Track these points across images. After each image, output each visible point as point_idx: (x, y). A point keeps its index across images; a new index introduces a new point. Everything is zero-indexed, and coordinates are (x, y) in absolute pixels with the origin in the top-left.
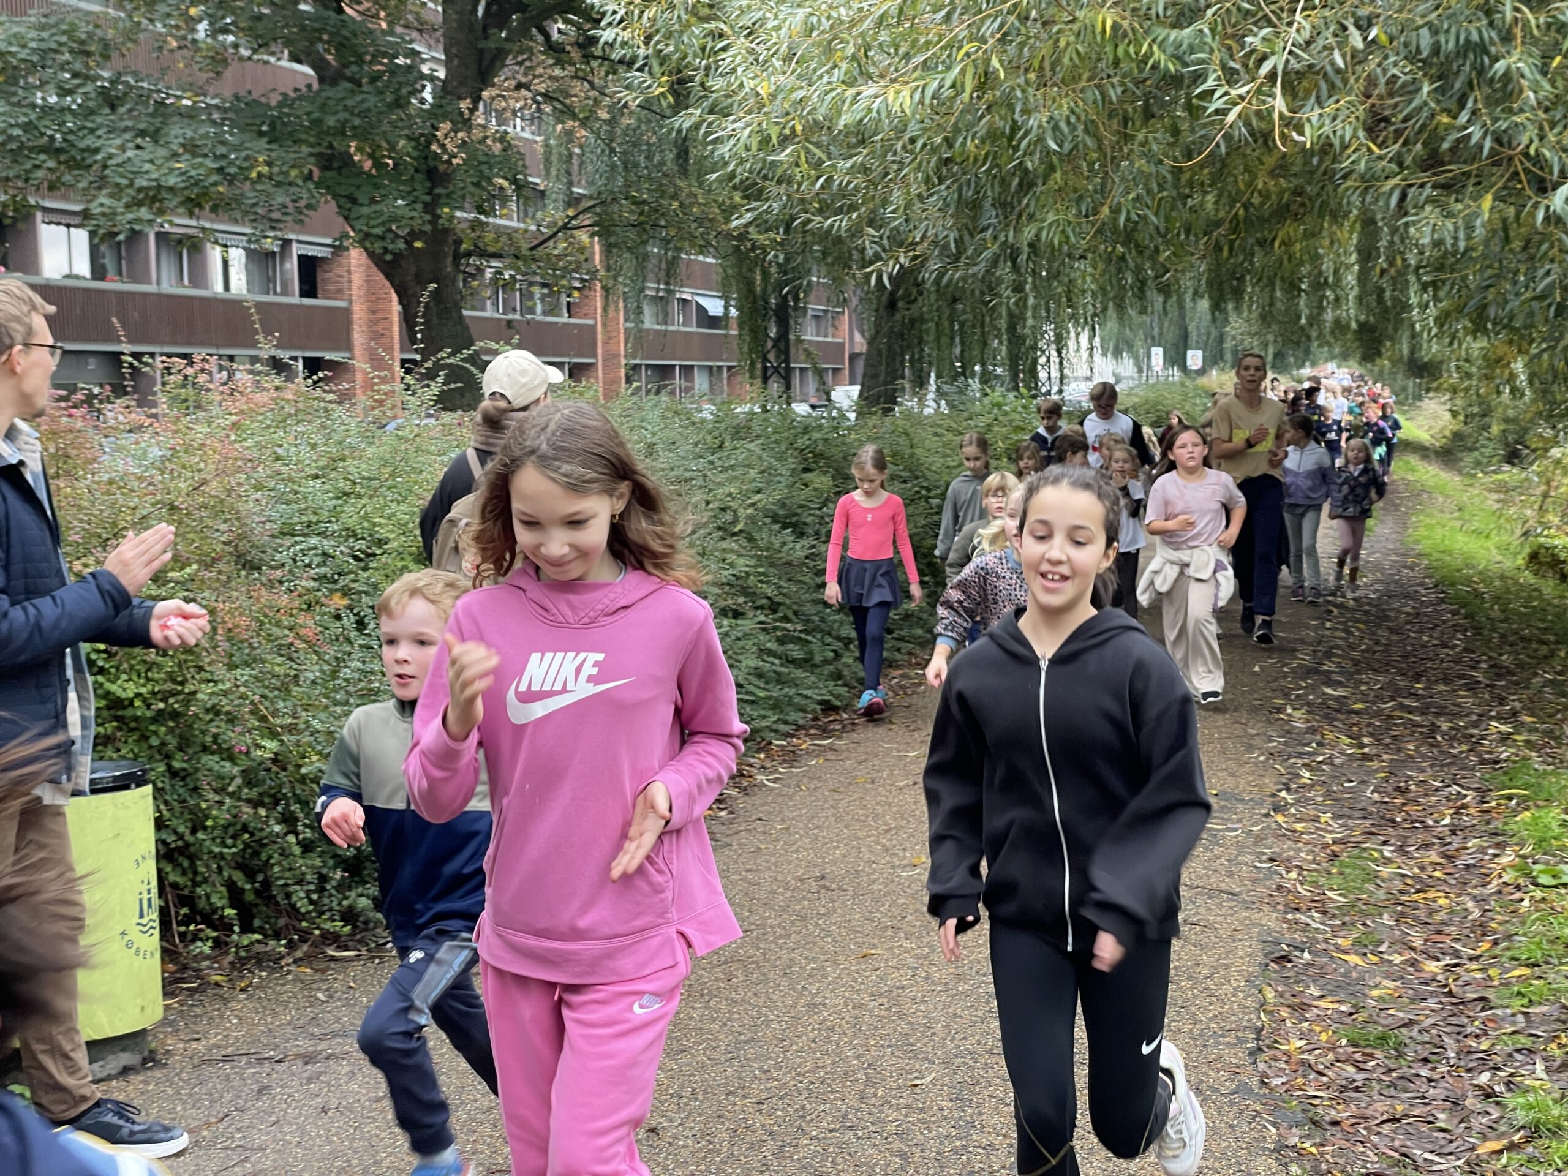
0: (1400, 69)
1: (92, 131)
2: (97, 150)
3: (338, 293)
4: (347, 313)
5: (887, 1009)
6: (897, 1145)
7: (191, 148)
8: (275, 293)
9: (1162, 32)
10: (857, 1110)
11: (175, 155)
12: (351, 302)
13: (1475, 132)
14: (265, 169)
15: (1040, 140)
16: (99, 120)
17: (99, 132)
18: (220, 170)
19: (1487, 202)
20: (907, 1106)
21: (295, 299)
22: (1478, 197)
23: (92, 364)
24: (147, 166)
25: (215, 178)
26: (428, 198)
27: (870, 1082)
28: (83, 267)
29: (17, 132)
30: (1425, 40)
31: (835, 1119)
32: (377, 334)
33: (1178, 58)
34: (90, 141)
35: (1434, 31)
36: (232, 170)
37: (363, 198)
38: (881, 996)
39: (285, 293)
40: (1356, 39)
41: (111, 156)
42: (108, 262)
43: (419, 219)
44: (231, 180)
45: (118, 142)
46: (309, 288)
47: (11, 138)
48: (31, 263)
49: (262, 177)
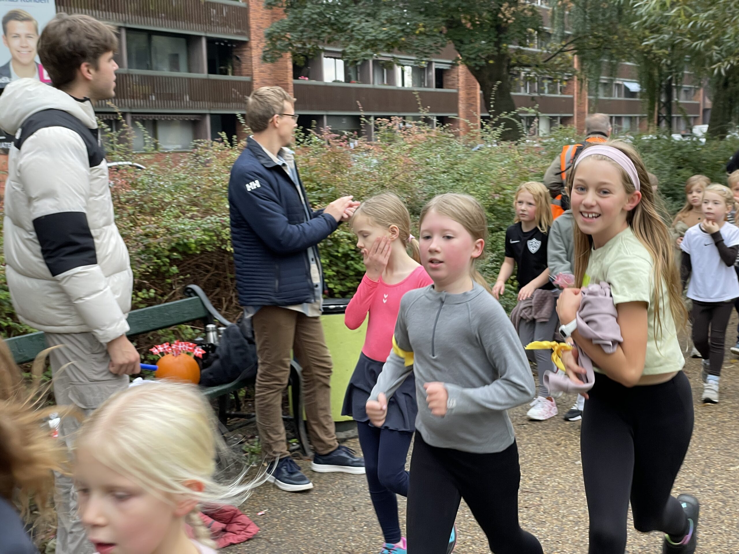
1: (347, 14)
2: (349, 24)
3: (453, 86)
4: (456, 95)
5: (717, 432)
6: (721, 496)
7: (390, 21)
8: (425, 87)
10: (701, 478)
11: (383, 25)
12: (458, 89)
14: (422, 29)
16: (350, 9)
17: (350, 15)
18: (403, 31)
20: (726, 478)
21: (433, 89)
23: (345, 121)
24: (371, 30)
25: (401, 34)
26: (496, 40)
27: (707, 466)
28: (341, 77)
29: (315, 16)
31: (690, 482)
32: (470, 105)
34: (346, 20)
36: (408, 30)
37: (466, 41)
38: (713, 425)
39: (429, 86)
41: (355, 26)
42: (352, 74)
43: (492, 49)
44: (407, 35)
45: (358, 19)
46: (440, 84)
47: (313, 19)
48: (319, 76)
49: (421, 33)
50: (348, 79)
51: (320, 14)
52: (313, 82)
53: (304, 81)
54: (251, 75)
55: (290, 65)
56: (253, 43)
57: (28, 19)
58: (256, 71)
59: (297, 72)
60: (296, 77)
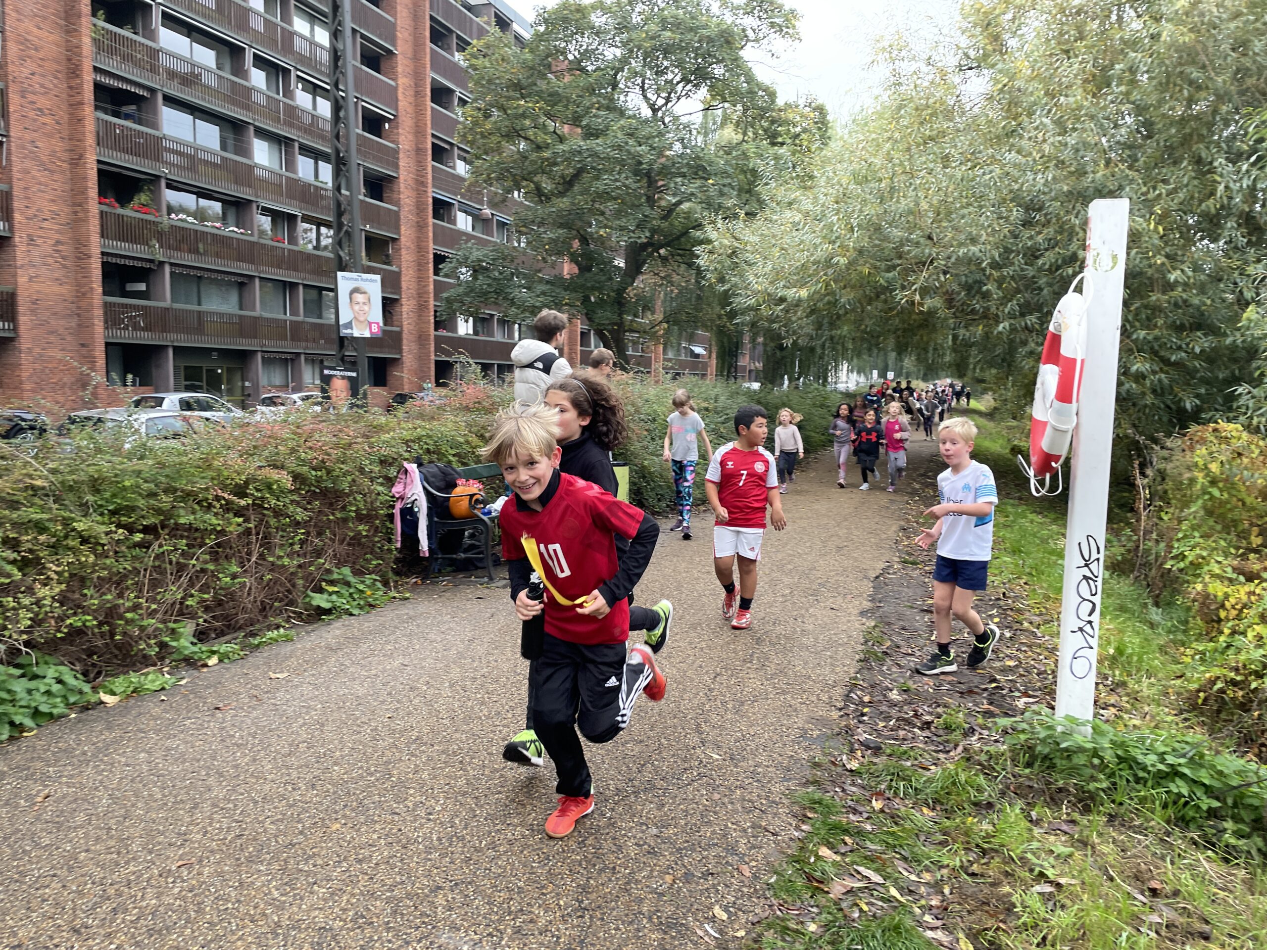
0: (956, 287)
1: (509, 287)
2: (511, 293)
9: (883, 274)
13: (977, 306)
14: (567, 301)
15: (844, 305)
17: (512, 287)
19: (981, 327)
22: (978, 325)
26: (618, 312)
29: (485, 286)
30: (963, 279)
33: (887, 281)
35: (966, 276)
40: (942, 279)
41: (516, 295)
45: (518, 290)
48: (454, 329)
49: (566, 304)
50: (476, 332)
51: (489, 285)
52: (450, 334)
53: (443, 333)
54: (401, 327)
55: (432, 320)
56: (404, 301)
57: (365, 293)
58: (405, 323)
59: (438, 325)
60: (436, 330)
